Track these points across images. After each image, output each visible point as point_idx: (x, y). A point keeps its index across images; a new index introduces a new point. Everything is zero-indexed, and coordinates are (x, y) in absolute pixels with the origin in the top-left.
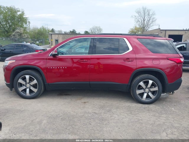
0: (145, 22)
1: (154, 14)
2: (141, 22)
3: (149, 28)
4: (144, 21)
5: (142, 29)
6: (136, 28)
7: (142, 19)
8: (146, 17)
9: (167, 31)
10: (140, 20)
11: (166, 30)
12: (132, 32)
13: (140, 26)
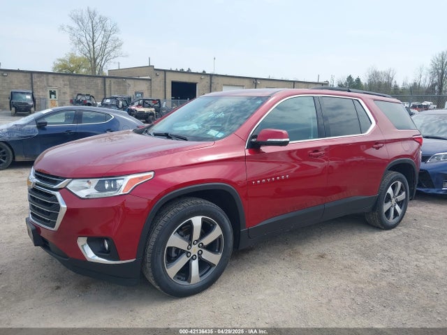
0: (95, 45)
1: (114, 30)
2: (86, 45)
3: (106, 61)
4: (93, 44)
5: (91, 61)
6: (72, 60)
7: (88, 38)
8: (97, 35)
9: (167, 74)
10: (83, 39)
11: (165, 71)
12: (65, 67)
13: (85, 55)
